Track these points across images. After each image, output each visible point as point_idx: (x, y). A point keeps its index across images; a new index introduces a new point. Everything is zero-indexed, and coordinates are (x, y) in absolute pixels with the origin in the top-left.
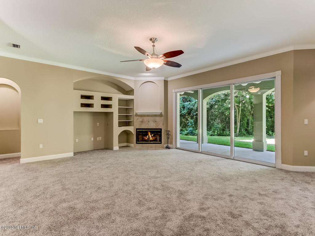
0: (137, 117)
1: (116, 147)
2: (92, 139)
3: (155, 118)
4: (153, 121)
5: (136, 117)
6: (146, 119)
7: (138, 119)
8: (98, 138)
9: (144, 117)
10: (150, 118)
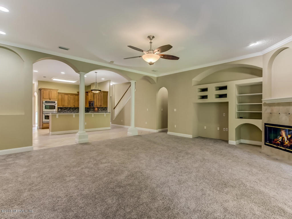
0: (266, 107)
1: (233, 142)
2: (218, 129)
3: (288, 107)
4: (286, 113)
5: (264, 107)
6: (276, 109)
7: (266, 110)
8: (224, 129)
9: (274, 107)
10: (281, 107)
